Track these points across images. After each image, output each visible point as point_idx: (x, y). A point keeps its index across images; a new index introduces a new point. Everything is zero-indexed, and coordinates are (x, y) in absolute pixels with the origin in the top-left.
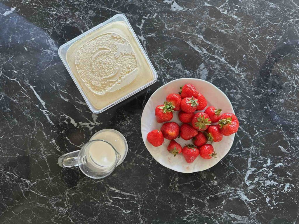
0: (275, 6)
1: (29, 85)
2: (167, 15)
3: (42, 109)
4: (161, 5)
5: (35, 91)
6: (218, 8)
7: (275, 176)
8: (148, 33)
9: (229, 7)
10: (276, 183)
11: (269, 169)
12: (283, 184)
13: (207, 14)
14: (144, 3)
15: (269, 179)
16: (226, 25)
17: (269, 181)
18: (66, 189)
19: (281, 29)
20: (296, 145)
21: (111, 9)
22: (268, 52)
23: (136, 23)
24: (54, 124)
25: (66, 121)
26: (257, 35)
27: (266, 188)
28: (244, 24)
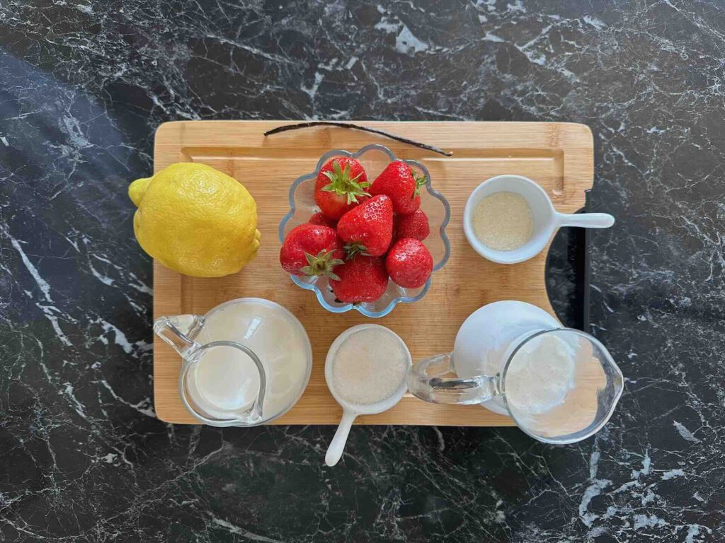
0: (674, 49)
1: (10, 236)
2: (383, 63)
3: (42, 303)
4: (370, 34)
5: (25, 253)
6: (520, 49)
7: (662, 504)
8: (332, 110)
9: (551, 47)
10: (662, 523)
11: (645, 484)
12: (682, 527)
13: (492, 63)
14: (324, 29)
15: (646, 512)
16: (542, 93)
17: (644, 516)
18: (98, 518)
19: (687, 109)
20: (719, 423)
21: (235, 41)
22: (652, 171)
23: (300, 82)
24: (72, 343)
25: (104, 337)
26: (623, 124)
27: (635, 536)
28: (589, 92)
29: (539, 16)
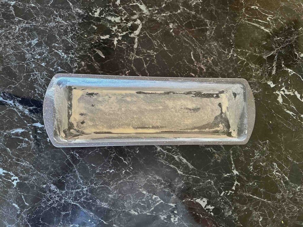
0: (102, 204)
2: (212, 194)
4: (216, 204)
6: (162, 201)
7: (109, 26)
8: (229, 177)
9: (150, 202)
10: (109, 18)
11: (116, 34)
12: (102, 16)
13: (172, 195)
14: (232, 206)
16: (154, 184)
17: (116, 21)
19: (97, 180)
20: (86, 56)
21: (262, 200)
22: (112, 155)
23: (240, 186)
26: (123, 173)
27: (120, 14)
28: (136, 185)
29: (155, 214)
